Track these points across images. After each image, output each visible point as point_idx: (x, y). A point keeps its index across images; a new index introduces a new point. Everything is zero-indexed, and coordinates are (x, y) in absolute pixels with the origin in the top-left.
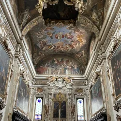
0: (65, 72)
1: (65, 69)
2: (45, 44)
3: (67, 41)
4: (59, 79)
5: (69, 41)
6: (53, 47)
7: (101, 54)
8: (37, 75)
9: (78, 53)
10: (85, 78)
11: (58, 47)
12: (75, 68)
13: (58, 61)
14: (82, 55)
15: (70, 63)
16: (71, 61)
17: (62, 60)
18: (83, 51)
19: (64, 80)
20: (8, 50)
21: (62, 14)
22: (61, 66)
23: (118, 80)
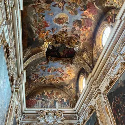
0: (55, 105)
1: (56, 102)
2: (37, 77)
3: (58, 75)
4: (50, 114)
5: (60, 74)
6: (45, 79)
7: (96, 89)
8: (27, 109)
9: (67, 86)
10: (76, 112)
11: (49, 80)
12: (65, 101)
13: (48, 93)
14: (71, 88)
15: (60, 96)
16: (61, 94)
17: (52, 92)
18: (72, 84)
19: (55, 115)
20: (13, 85)
21: (62, 54)
22: (51, 98)
23: (119, 116)
